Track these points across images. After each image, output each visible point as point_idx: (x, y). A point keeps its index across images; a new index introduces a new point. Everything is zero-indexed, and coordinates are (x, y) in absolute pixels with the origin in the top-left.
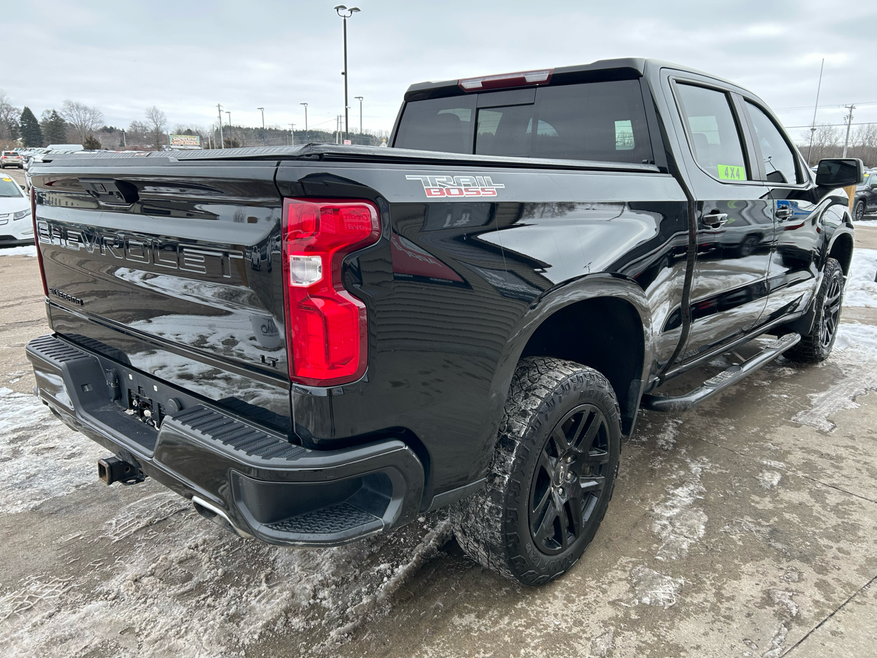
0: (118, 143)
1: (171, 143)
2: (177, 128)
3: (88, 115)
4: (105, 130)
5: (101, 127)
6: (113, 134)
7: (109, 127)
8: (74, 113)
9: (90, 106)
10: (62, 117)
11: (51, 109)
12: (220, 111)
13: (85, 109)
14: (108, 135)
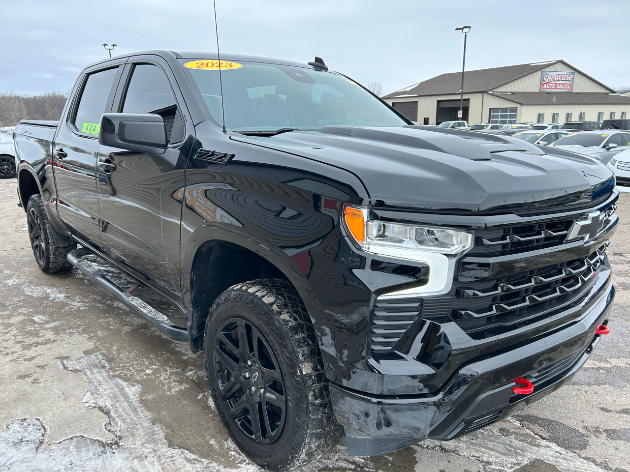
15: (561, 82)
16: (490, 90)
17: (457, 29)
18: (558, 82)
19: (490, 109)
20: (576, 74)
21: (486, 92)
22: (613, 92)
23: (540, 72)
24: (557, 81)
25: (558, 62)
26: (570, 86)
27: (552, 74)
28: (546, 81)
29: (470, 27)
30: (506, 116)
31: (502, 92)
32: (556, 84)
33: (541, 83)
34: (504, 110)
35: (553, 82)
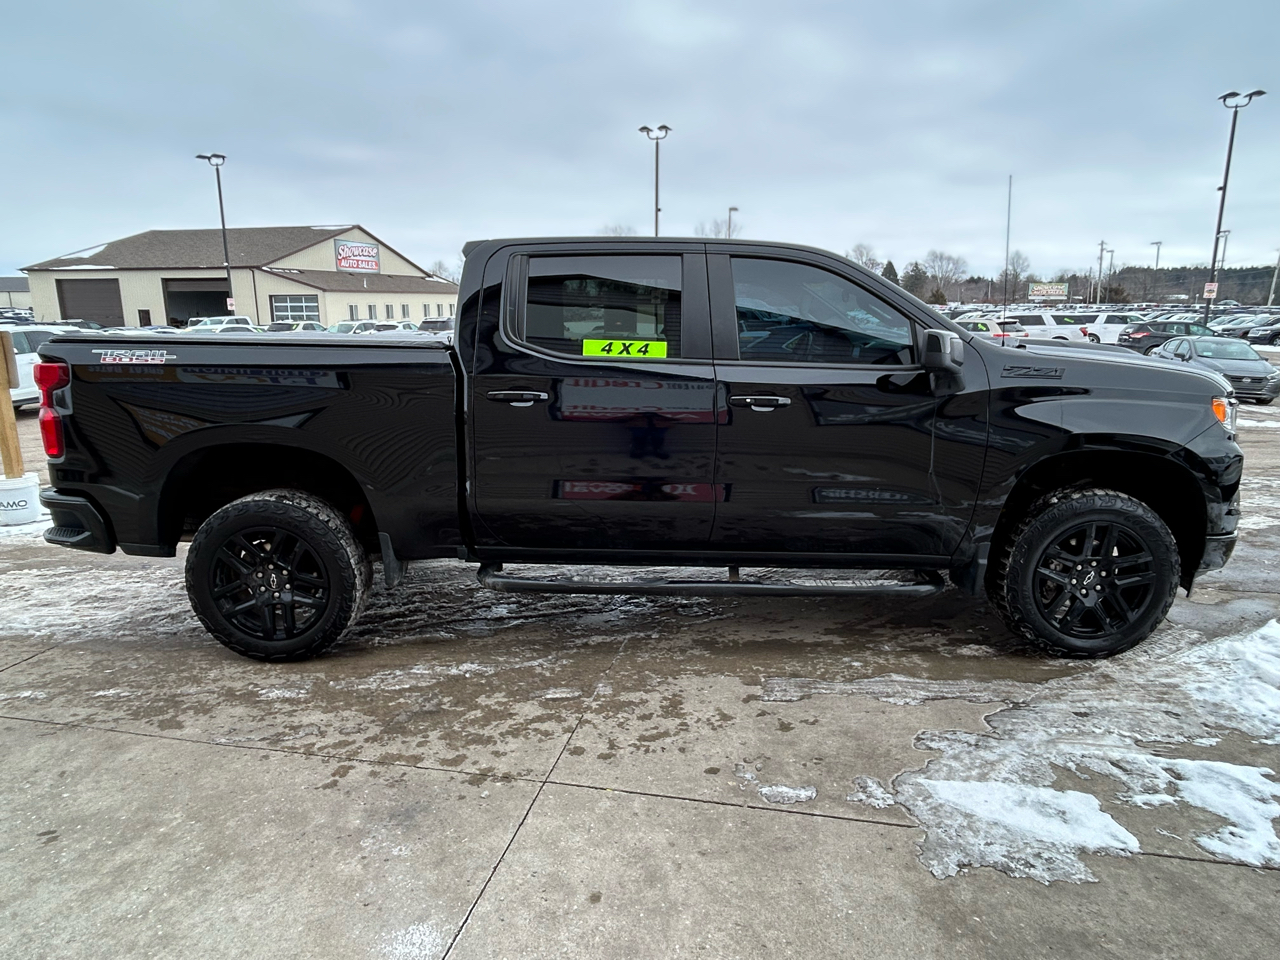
0: (981, 296)
1: (1030, 293)
2: (1060, 274)
3: (951, 265)
4: (972, 280)
5: (966, 277)
6: (980, 285)
7: (976, 278)
8: (938, 264)
9: (955, 255)
10: (924, 269)
11: (914, 262)
12: (1102, 250)
13: (949, 259)
14: (973, 286)
15: (363, 258)
16: (265, 265)
17: (200, 157)
18: (358, 258)
19: (271, 297)
20: (380, 247)
21: (259, 268)
22: (429, 276)
23: (332, 240)
24: (358, 256)
25: (354, 227)
26: (376, 265)
27: (350, 244)
28: (344, 255)
29: (223, 157)
30: (300, 309)
31: (284, 269)
32: (358, 261)
33: (337, 258)
34: (295, 298)
35: (352, 258)
